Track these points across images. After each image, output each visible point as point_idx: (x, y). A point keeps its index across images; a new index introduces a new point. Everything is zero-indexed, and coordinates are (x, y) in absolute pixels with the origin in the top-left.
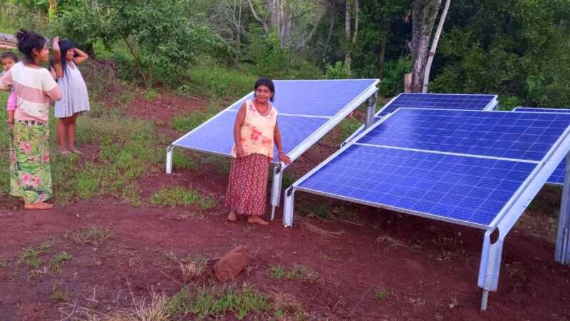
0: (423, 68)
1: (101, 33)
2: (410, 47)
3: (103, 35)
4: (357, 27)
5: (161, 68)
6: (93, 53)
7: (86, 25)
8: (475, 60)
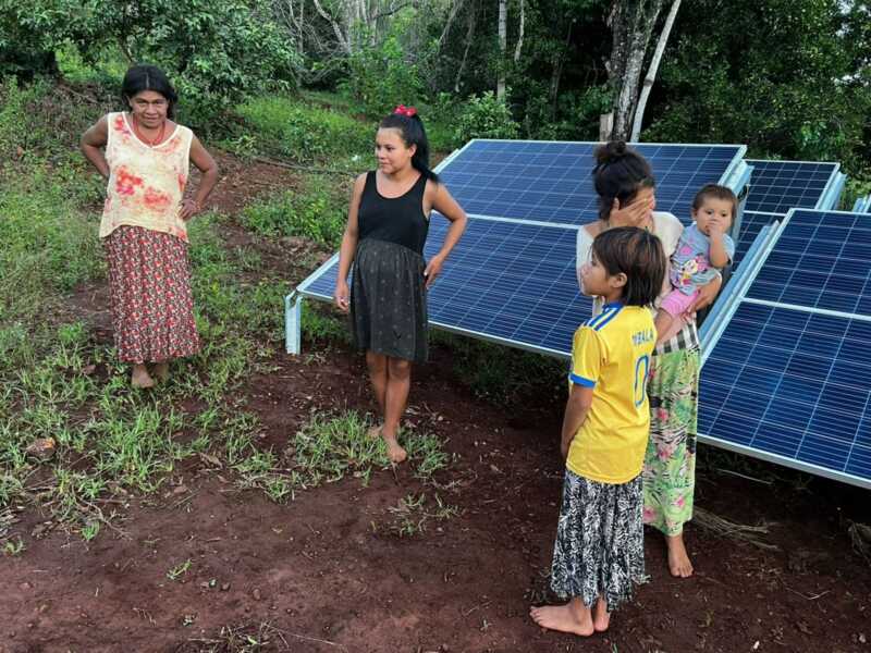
0: (633, 105)
1: (74, 32)
2: (609, 69)
3: (77, 36)
4: (522, 33)
5: (193, 101)
6: (57, 70)
7: (44, 15)
8: (723, 94)
